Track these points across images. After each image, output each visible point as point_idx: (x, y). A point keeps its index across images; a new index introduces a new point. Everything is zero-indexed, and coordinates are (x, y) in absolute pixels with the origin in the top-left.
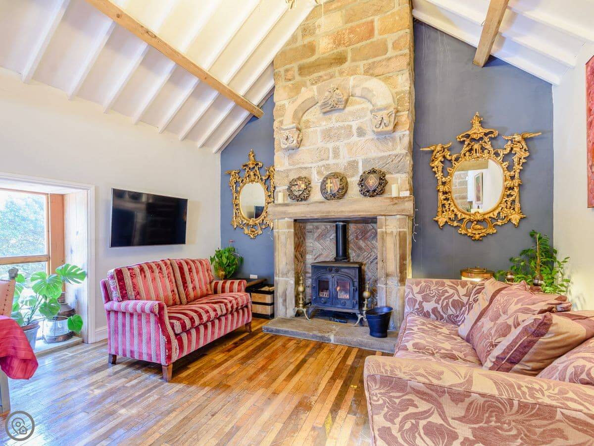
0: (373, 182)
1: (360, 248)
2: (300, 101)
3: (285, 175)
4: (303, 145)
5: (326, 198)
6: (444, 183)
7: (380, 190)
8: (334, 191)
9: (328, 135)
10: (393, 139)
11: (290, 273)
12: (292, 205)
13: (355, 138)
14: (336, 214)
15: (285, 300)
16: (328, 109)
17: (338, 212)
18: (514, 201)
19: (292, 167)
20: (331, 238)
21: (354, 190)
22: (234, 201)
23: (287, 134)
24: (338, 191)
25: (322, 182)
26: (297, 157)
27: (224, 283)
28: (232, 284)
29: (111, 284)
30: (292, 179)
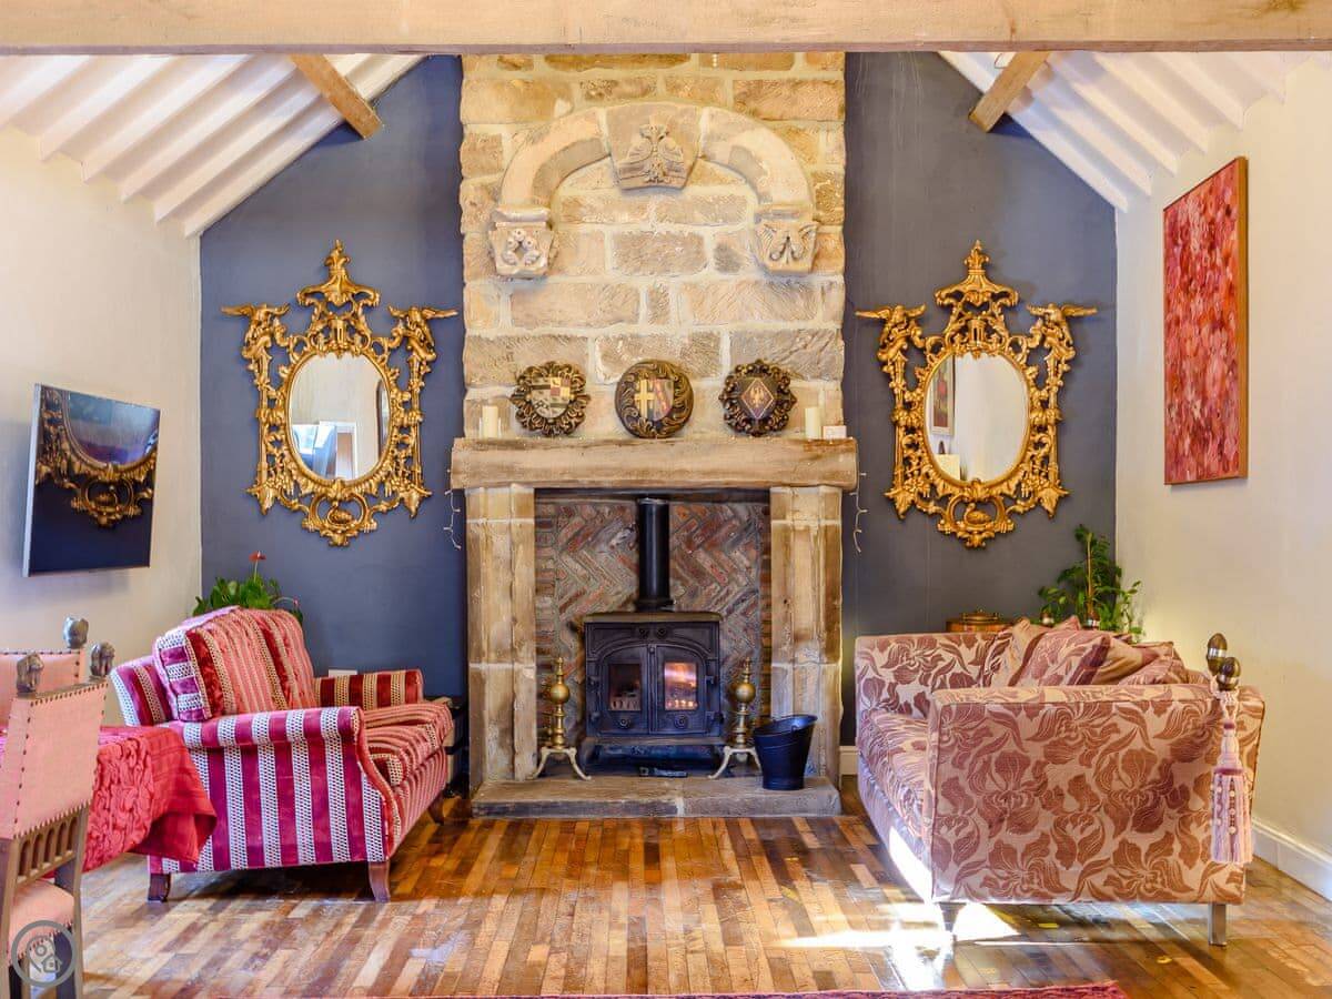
0: (758, 396)
1: (698, 573)
2: (553, 144)
3: (498, 353)
4: (560, 271)
5: (635, 433)
6: (908, 406)
7: (776, 418)
8: (658, 413)
9: (634, 250)
10: (808, 291)
11: (524, 648)
12: (533, 447)
13: (709, 273)
14: (664, 479)
15: (509, 731)
16: (639, 182)
17: (669, 473)
18: (1046, 458)
19: (522, 331)
20: (614, 542)
21: (709, 414)
22: (264, 412)
23: (519, 233)
24: (669, 415)
25: (619, 384)
26: (540, 303)
27: (356, 682)
28: (384, 682)
29: (172, 674)
30: (523, 366)
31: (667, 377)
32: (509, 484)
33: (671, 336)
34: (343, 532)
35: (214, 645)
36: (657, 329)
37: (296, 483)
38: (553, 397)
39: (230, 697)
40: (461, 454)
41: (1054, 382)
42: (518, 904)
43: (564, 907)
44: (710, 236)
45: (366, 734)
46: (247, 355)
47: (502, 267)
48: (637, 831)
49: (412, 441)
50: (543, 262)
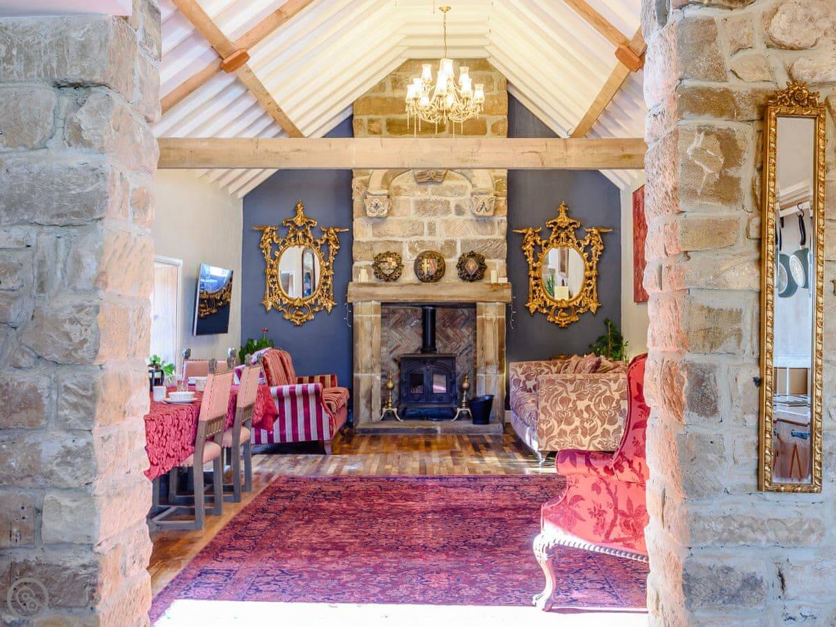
0: (472, 266)
1: (448, 338)
3: (367, 247)
4: (393, 215)
5: (421, 280)
6: (535, 269)
7: (479, 274)
8: (431, 272)
9: (422, 206)
10: (492, 224)
11: (376, 368)
12: (381, 286)
13: (452, 216)
14: (432, 299)
15: (370, 401)
16: (424, 180)
18: (592, 291)
19: (377, 239)
20: (413, 325)
21: (452, 273)
22: (268, 270)
23: (376, 201)
24: (436, 273)
25: (416, 260)
26: (384, 228)
30: (377, 253)
31: (435, 258)
32: (371, 301)
33: (437, 241)
34: (300, 320)
36: (430, 238)
37: (281, 300)
38: (390, 265)
40: (351, 288)
41: (595, 259)
44: (453, 201)
46: (262, 246)
47: (369, 214)
48: (422, 438)
49: (329, 282)
50: (386, 212)
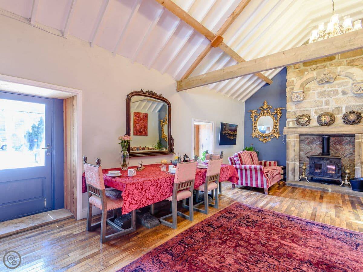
0: (352, 117)
1: (337, 150)
2: (304, 79)
4: (305, 99)
5: (321, 125)
7: (357, 121)
8: (327, 121)
11: (296, 160)
12: (299, 128)
13: (340, 96)
15: (294, 173)
16: (323, 82)
17: (329, 132)
19: (298, 110)
20: (317, 143)
21: (339, 121)
23: (297, 94)
24: (329, 122)
25: (318, 117)
26: (301, 105)
27: (265, 162)
28: (270, 163)
29: (236, 159)
30: (298, 115)
31: (329, 115)
32: (294, 134)
34: (266, 141)
35: (242, 155)
36: (327, 107)
37: (258, 134)
38: (304, 120)
39: (244, 163)
40: (285, 129)
42: (291, 200)
43: (300, 202)
45: (264, 170)
46: (251, 117)
47: (293, 100)
48: (319, 193)
50: (302, 98)
